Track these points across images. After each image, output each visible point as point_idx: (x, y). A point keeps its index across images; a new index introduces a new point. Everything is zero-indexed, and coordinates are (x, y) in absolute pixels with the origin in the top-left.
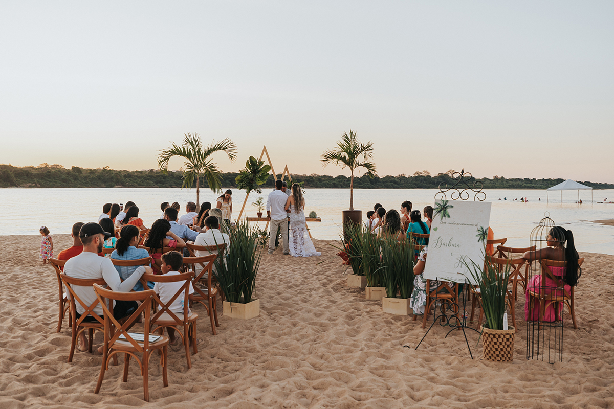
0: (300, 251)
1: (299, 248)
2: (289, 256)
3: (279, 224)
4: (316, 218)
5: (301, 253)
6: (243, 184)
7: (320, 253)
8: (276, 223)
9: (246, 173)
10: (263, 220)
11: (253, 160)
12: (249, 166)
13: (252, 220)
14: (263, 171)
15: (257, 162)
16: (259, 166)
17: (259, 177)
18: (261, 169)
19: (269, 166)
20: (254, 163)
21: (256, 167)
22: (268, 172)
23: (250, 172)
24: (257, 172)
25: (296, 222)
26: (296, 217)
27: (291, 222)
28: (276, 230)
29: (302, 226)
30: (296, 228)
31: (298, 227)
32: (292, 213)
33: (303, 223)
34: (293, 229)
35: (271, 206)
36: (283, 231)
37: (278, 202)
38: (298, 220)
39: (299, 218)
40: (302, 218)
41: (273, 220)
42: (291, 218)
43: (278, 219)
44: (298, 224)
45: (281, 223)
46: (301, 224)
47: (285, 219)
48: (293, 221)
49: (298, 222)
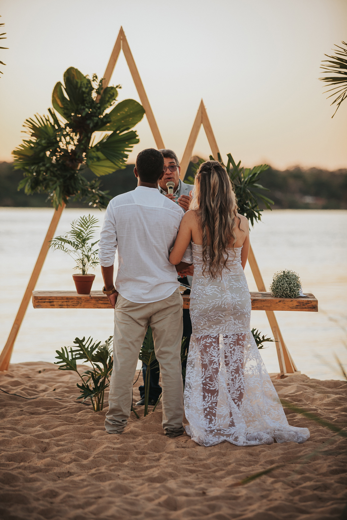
0: (228, 421)
1: (222, 410)
2: (182, 439)
3: (149, 320)
4: (297, 296)
5: (232, 430)
6: (38, 172)
7: (305, 432)
8: (137, 315)
9: (51, 131)
10: (93, 301)
11: (77, 83)
12: (62, 107)
13: (53, 302)
14: (115, 124)
15: (92, 89)
16: (99, 105)
17: (98, 145)
18: (106, 114)
19: (138, 104)
20: (81, 92)
21: (87, 107)
22: (133, 129)
23: (66, 128)
24: (91, 125)
25: (210, 311)
26: (213, 289)
27: (194, 310)
28: (137, 341)
29: (236, 327)
30: (213, 332)
31: (223, 329)
32: (198, 275)
33: (239, 314)
34: (202, 336)
35: (117, 251)
36: (162, 347)
37: (145, 233)
38: (222, 303)
39: (223, 295)
40: (233, 295)
41: (126, 304)
42: (196, 293)
43: (145, 297)
44: (221, 317)
45: (157, 315)
46: (232, 317)
47: (173, 298)
48: (200, 308)
49: (220, 312)
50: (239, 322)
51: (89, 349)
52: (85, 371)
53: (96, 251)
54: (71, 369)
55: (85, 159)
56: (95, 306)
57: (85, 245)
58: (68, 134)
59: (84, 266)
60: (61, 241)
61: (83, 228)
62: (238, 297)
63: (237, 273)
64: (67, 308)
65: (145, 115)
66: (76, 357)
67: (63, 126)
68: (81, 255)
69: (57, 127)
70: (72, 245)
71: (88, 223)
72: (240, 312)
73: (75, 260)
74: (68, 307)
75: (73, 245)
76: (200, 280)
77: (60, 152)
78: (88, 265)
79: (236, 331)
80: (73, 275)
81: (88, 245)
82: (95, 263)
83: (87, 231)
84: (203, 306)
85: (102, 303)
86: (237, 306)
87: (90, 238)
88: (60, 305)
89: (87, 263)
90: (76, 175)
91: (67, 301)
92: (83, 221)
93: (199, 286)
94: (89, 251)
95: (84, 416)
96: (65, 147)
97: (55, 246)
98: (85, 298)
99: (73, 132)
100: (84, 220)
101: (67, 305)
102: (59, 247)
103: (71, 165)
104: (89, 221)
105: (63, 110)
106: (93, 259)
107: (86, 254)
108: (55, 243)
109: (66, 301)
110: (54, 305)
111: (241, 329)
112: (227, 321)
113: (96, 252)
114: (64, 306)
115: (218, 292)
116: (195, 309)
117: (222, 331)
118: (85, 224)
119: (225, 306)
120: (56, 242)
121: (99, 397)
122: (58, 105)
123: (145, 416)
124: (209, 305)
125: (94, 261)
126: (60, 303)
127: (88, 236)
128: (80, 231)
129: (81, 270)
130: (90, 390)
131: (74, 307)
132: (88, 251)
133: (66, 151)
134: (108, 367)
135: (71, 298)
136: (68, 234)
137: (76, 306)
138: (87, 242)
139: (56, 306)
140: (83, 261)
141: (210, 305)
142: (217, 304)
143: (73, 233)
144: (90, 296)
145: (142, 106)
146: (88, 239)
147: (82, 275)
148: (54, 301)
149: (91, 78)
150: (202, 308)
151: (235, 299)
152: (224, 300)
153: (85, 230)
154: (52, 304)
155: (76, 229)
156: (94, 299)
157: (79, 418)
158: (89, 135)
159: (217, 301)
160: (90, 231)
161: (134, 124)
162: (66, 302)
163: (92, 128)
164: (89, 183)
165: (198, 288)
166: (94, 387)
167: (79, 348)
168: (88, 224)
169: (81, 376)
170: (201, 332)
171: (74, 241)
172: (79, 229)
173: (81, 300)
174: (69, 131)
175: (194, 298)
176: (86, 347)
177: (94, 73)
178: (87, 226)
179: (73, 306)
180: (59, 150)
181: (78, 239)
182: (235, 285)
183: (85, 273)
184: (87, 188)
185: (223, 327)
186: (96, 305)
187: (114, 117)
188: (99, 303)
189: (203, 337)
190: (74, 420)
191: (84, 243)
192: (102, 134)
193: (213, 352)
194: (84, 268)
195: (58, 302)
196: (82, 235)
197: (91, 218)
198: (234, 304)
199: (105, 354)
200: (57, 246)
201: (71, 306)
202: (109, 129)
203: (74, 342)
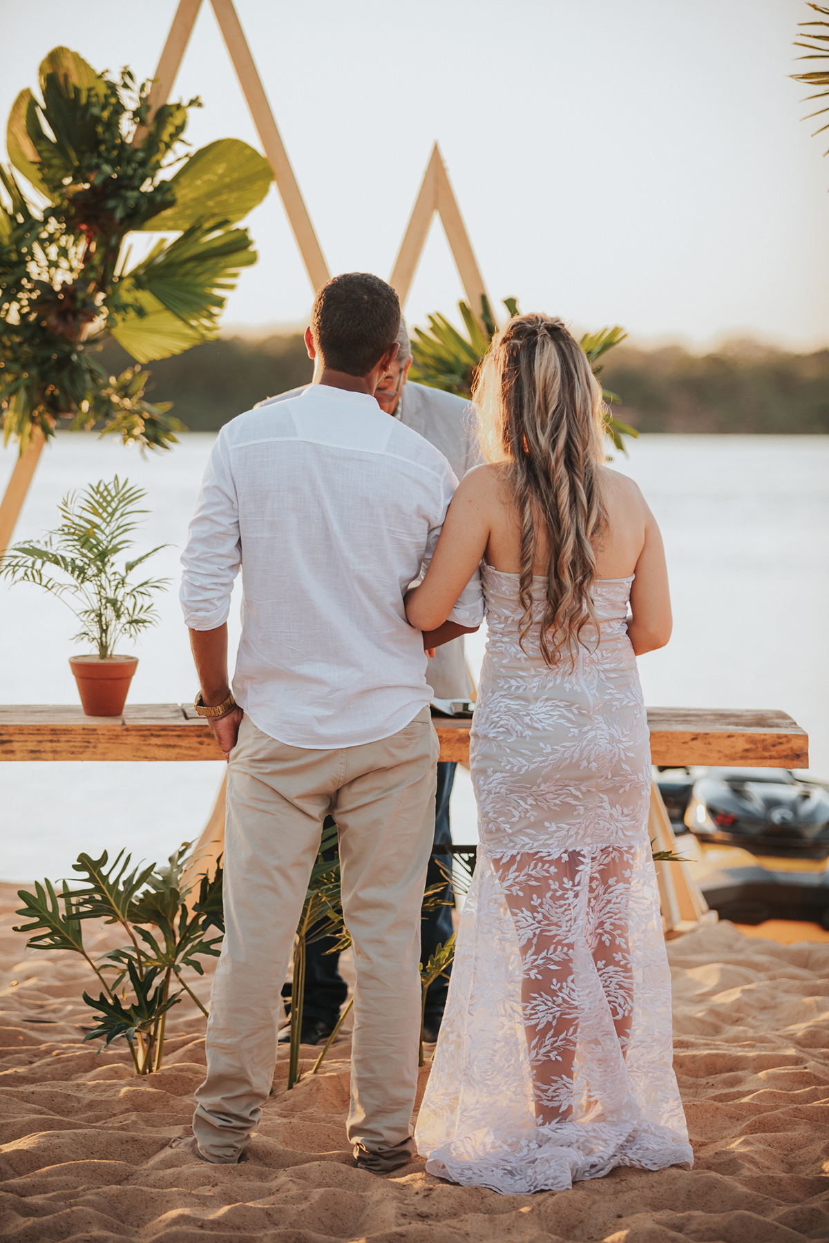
3: (332, 800)
10: (133, 740)
11: (77, 91)
12: (37, 159)
13: (10, 741)
14: (189, 212)
15: (119, 109)
16: (141, 155)
17: (141, 272)
18: (163, 182)
19: (255, 154)
20: (88, 117)
21: (108, 161)
22: (240, 225)
23: (46, 222)
24: (119, 214)
25: (546, 779)
26: (553, 710)
27: (490, 772)
28: (299, 864)
29: (613, 828)
30: (549, 845)
31: (577, 833)
32: (504, 667)
33: (627, 788)
34: (513, 857)
35: (238, 581)
36: (364, 886)
37: (327, 529)
38: (581, 754)
39: (585, 729)
40: (613, 731)
41: (264, 749)
42: (498, 722)
43: (324, 730)
44: (576, 798)
45: (357, 788)
46: (605, 797)
47: (410, 739)
48: (512, 768)
49: (572, 783)
50: (623, 813)
51: (121, 888)
52: (110, 952)
53: (141, 585)
54: (65, 944)
55: (105, 310)
56: (139, 754)
57: (107, 568)
58: (52, 239)
59: (104, 631)
60: (32, 556)
61: (100, 515)
62: (626, 736)
63: (621, 662)
64: (54, 759)
65: (274, 188)
66: (82, 909)
67: (37, 214)
68: (95, 598)
69: (20, 219)
70: (66, 569)
71: (113, 499)
72: (631, 781)
73: (78, 612)
74: (57, 756)
75: (70, 568)
76: (513, 682)
77: (31, 291)
78: (116, 628)
79: (612, 838)
80: (73, 660)
81: (114, 569)
82: (137, 622)
83: (112, 525)
84: (524, 762)
85: (159, 746)
86: (623, 765)
87: (120, 547)
88: (32, 751)
89: (113, 622)
90: (75, 357)
91: (54, 738)
92: (97, 497)
93: (508, 701)
94: (120, 586)
95: (104, 1091)
96: (45, 278)
97: (14, 573)
98: (108, 731)
99: (67, 232)
100: (101, 494)
101: (54, 752)
102: (26, 574)
103: (60, 329)
104: (117, 494)
105: (40, 170)
106: (131, 612)
107: (109, 596)
108: (14, 563)
109: (50, 737)
110: (12, 752)
111: (627, 833)
112: (592, 809)
113: (141, 589)
114: (43, 755)
115: (569, 720)
116: (494, 772)
117: (576, 839)
118: (105, 504)
119: (589, 763)
120: (17, 560)
121: (152, 1034)
122: (23, 155)
123: (290, 1087)
124: (543, 761)
125: (135, 617)
126: (31, 746)
127: (115, 542)
128: (89, 526)
129: (95, 643)
130: (124, 1013)
131: (73, 756)
132: (117, 588)
133: (46, 287)
134: (178, 940)
135: (64, 730)
136: (53, 535)
137: (82, 753)
138: (113, 558)
139: (19, 755)
140: (100, 616)
141: (546, 760)
142: (566, 759)
143: (69, 534)
144: (124, 724)
145: (264, 161)
146: (115, 550)
147: (97, 661)
148: (12, 738)
149: (115, 77)
150: (520, 770)
151: (620, 741)
152: (587, 745)
153: (105, 524)
154: (7, 747)
155: (77, 520)
156: (134, 733)
157: (91, 1097)
158: (113, 241)
159: (569, 748)
160: (119, 528)
161: (245, 210)
162: (51, 741)
163: (122, 220)
164: (113, 380)
165: (506, 707)
166: (137, 1004)
167: (90, 886)
168: (114, 505)
169: (97, 968)
170: (511, 841)
171: (74, 556)
172: (88, 521)
173: (96, 736)
174: (57, 229)
175: (491, 735)
176: (111, 880)
177: (125, 64)
178: (110, 510)
179: (73, 753)
180: (29, 286)
181: (85, 551)
182: (618, 699)
183: (109, 653)
184: (109, 396)
185: (578, 826)
186: (142, 751)
187: (185, 191)
188: (149, 745)
189: (518, 858)
190: (76, 1105)
191: (104, 564)
192: (151, 238)
193: (552, 911)
194: (104, 639)
195: (26, 741)
196: (96, 539)
197: (120, 488)
198: (615, 759)
199: (168, 899)
200: (21, 572)
201: (64, 753)
202: (171, 224)
203: (75, 867)
